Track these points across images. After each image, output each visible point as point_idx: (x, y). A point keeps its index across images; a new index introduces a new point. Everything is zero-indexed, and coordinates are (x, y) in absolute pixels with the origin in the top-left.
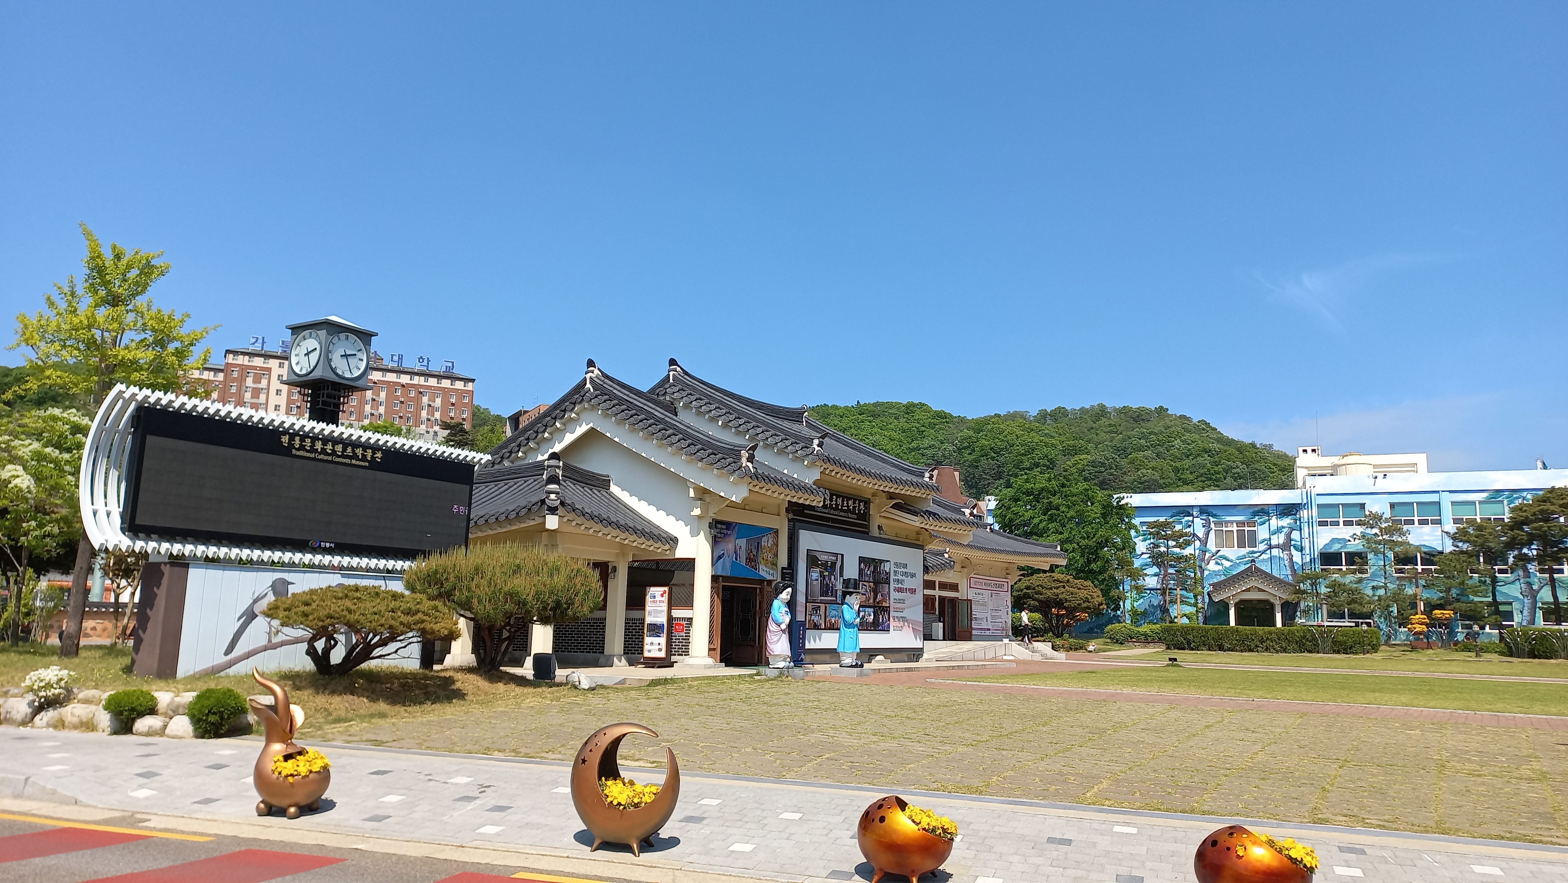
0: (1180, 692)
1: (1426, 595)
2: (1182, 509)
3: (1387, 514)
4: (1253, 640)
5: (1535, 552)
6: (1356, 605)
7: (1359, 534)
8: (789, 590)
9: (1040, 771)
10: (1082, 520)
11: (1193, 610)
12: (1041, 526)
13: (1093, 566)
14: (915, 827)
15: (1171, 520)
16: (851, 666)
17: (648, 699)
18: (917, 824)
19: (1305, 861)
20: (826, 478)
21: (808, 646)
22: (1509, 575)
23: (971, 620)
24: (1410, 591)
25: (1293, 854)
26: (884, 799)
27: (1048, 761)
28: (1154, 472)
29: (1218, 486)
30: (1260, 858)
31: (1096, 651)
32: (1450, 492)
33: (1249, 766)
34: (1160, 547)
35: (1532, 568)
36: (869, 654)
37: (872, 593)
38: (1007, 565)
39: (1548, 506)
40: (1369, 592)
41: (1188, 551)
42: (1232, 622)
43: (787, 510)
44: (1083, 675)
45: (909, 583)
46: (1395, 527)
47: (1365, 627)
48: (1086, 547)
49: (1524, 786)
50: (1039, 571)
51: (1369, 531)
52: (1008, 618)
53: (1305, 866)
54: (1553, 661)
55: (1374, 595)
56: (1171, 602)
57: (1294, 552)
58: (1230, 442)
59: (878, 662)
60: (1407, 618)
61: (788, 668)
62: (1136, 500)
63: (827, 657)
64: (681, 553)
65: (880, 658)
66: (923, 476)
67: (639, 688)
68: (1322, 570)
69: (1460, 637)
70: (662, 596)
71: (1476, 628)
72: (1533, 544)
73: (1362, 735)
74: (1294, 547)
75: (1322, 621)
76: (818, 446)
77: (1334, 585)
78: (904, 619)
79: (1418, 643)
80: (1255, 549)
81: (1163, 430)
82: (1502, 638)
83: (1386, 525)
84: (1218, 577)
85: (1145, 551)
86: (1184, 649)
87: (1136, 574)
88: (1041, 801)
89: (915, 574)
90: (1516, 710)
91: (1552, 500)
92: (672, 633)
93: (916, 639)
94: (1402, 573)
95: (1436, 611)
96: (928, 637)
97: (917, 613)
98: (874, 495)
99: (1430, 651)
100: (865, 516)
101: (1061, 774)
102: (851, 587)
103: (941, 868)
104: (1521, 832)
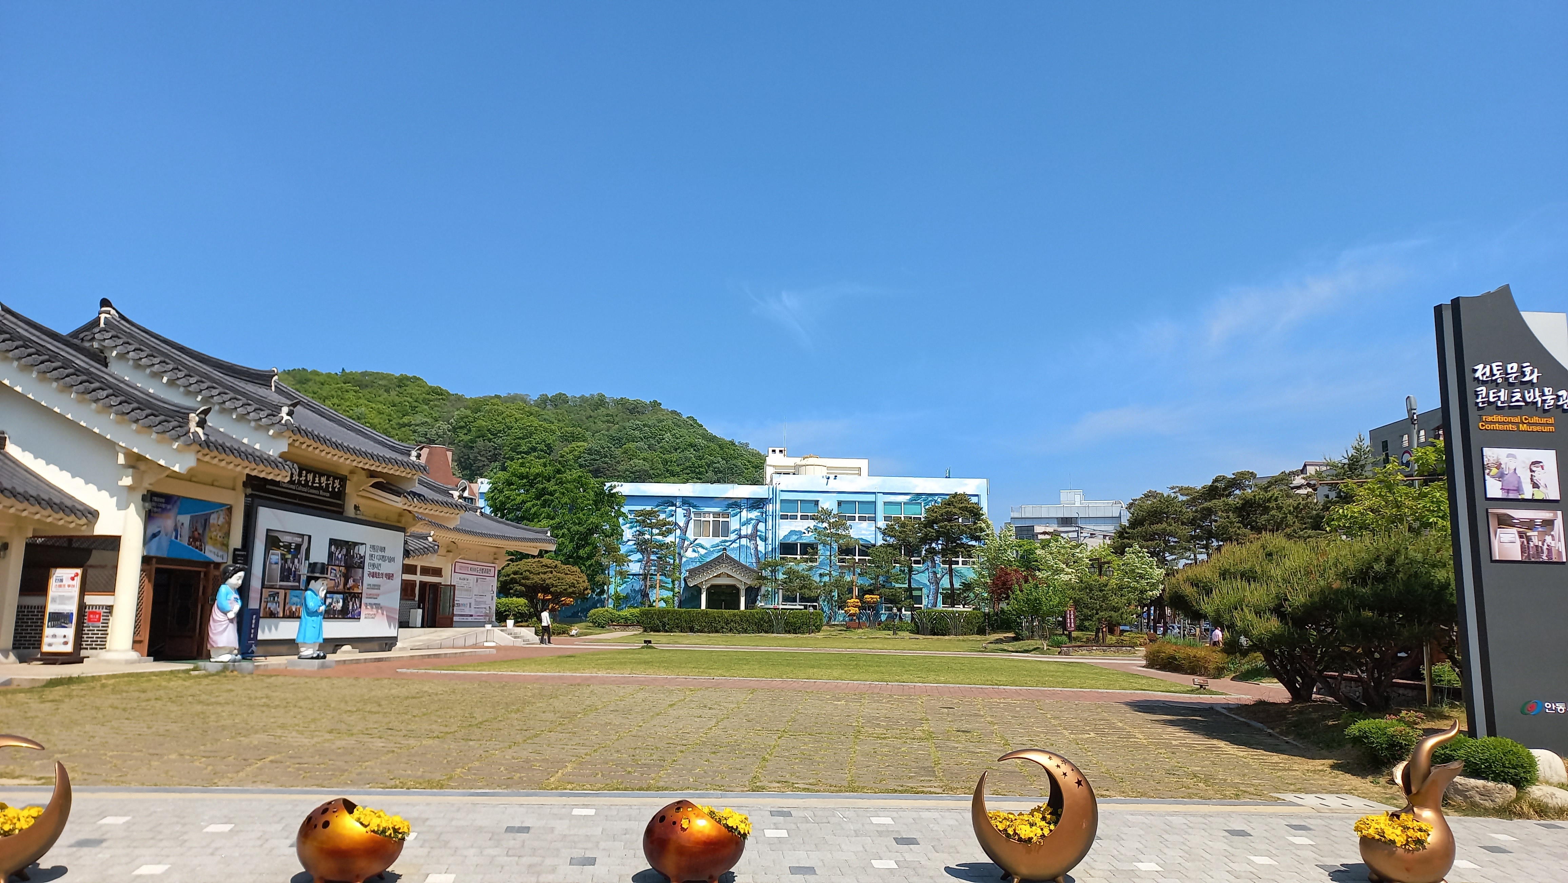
0: (651, 674)
1: (860, 581)
2: (667, 499)
3: (835, 512)
4: (720, 622)
5: (940, 547)
6: (806, 590)
7: (812, 527)
8: (242, 574)
9: (507, 759)
10: (573, 507)
11: (670, 594)
12: (533, 510)
13: (581, 552)
14: (363, 830)
15: (656, 509)
16: (312, 658)
17: (43, 702)
18: (366, 826)
19: (740, 828)
20: (293, 450)
21: (261, 636)
22: (921, 565)
23: (453, 606)
24: (848, 578)
25: (730, 823)
26: (330, 803)
27: (515, 748)
28: (645, 463)
29: (700, 479)
30: (701, 830)
31: (578, 635)
32: (884, 493)
33: (703, 741)
34: (644, 534)
35: (938, 559)
36: (335, 644)
37: (343, 579)
38: (495, 550)
39: (951, 509)
40: (817, 579)
41: (669, 539)
42: (703, 607)
43: (245, 485)
44: (562, 659)
45: (386, 568)
46: (842, 521)
47: (811, 610)
48: (577, 532)
49: (916, 745)
50: (527, 556)
51: (820, 525)
52: (492, 604)
53: (739, 833)
54: (947, 637)
55: (820, 581)
56: (651, 587)
57: (759, 542)
58: (713, 439)
59: (346, 653)
60: (845, 602)
61: (234, 661)
62: (625, 489)
63: (283, 648)
64: (101, 529)
65: (347, 648)
66: (410, 455)
67: (31, 690)
68: (781, 558)
69: (883, 618)
70: (73, 579)
71: (895, 610)
72: (939, 539)
73: (800, 707)
74: (760, 537)
75: (778, 604)
76: (288, 414)
77: (790, 573)
78: (378, 606)
79: (852, 624)
80: (727, 539)
81: (656, 422)
82: (913, 619)
83: (834, 520)
84: (694, 563)
85: (630, 537)
86: (658, 631)
87: (621, 561)
88: (504, 791)
89: (394, 558)
90: (916, 680)
91: (954, 504)
92: (84, 623)
93: (390, 626)
94: (843, 562)
95: (867, 596)
96: (404, 624)
97: (392, 598)
98: (352, 472)
99: (860, 631)
100: (340, 495)
101: (527, 761)
102: (317, 571)
103: (389, 869)
104: (909, 785)
